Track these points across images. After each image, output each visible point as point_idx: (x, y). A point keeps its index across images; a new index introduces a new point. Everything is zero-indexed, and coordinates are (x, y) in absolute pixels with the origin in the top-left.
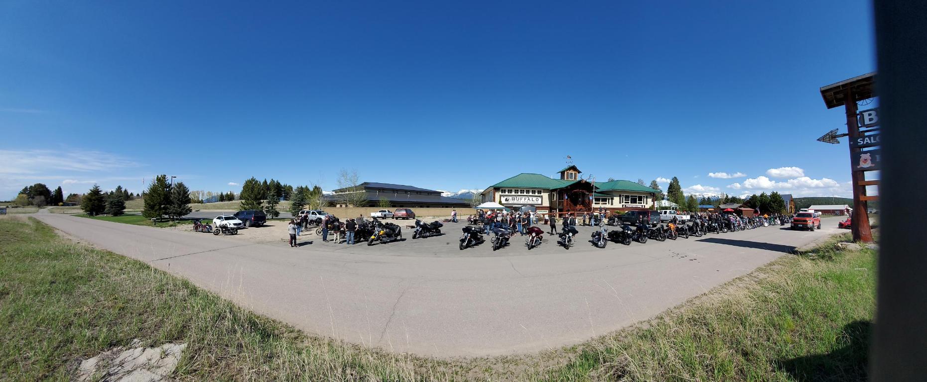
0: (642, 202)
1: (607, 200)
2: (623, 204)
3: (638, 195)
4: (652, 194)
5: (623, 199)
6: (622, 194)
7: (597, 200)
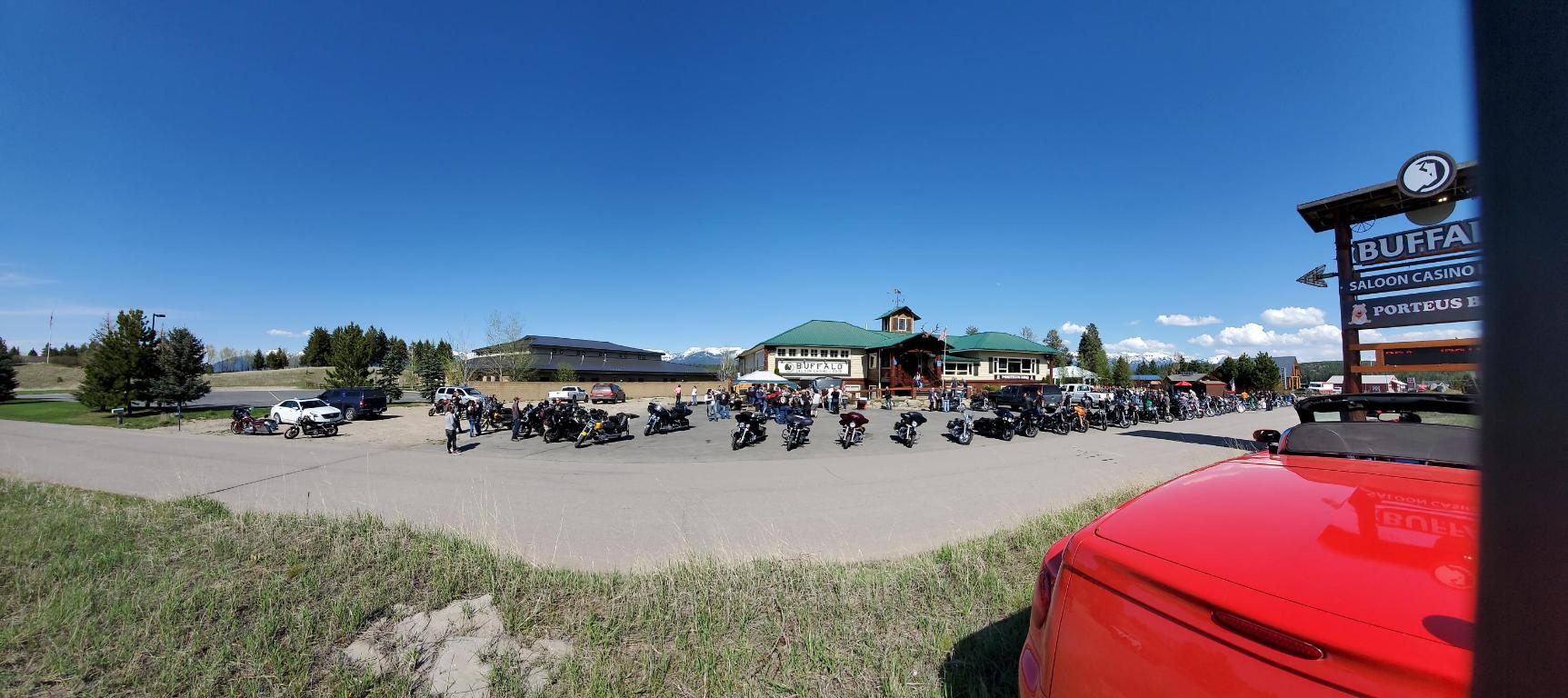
0: (1031, 370)
1: (968, 367)
2: (996, 374)
3: (1022, 358)
4: (1047, 356)
5: (995, 364)
6: (994, 357)
7: (950, 366)
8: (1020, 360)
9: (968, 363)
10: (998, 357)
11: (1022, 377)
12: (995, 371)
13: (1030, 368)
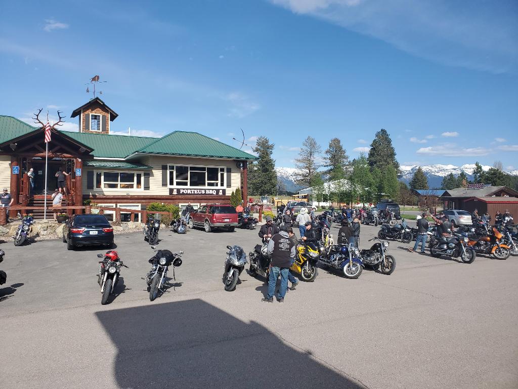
0: (219, 182)
1: (135, 178)
2: (172, 187)
3: (206, 167)
4: (240, 163)
5: (171, 173)
6: (168, 165)
7: (111, 177)
8: (204, 169)
9: (136, 173)
10: (175, 165)
11: (207, 192)
12: (171, 183)
13: (217, 180)
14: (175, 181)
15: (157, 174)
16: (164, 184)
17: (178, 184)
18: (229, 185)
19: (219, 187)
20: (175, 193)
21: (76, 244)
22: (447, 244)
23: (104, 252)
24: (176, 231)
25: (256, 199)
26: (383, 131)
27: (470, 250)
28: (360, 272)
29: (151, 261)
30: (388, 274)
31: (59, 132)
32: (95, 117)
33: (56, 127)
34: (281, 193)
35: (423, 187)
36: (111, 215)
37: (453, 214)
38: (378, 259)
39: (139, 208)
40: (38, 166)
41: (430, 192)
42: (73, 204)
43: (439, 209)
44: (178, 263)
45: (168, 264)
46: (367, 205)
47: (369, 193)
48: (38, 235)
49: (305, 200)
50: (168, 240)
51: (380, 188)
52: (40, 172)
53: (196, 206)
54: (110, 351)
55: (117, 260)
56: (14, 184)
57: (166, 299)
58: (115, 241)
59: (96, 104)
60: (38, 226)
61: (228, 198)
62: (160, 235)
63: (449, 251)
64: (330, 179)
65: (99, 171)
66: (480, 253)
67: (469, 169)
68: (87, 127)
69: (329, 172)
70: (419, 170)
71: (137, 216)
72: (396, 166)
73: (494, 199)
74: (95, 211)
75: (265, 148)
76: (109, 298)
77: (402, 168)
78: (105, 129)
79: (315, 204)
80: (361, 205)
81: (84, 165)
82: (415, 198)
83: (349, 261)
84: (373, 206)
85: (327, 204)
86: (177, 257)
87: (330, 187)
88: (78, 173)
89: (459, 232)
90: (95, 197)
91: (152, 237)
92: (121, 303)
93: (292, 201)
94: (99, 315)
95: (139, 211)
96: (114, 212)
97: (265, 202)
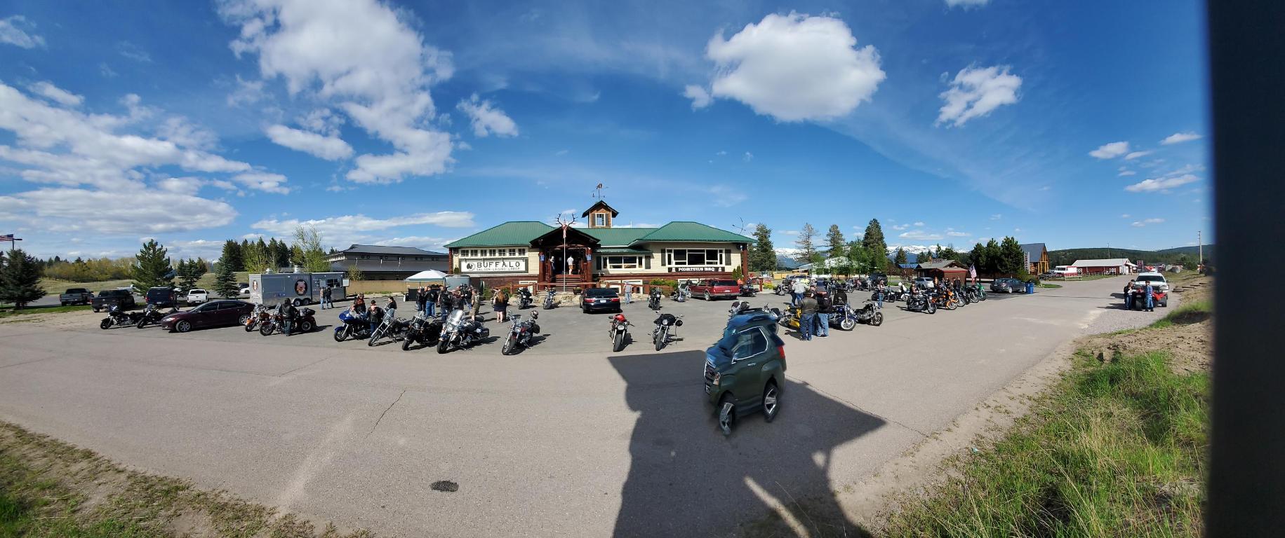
0: (718, 261)
1: (637, 260)
2: (670, 266)
3: (705, 249)
4: (740, 245)
5: (669, 256)
6: (666, 249)
7: (616, 260)
8: (703, 251)
9: (637, 256)
10: (673, 249)
11: (706, 269)
12: (670, 263)
13: (717, 259)
14: (673, 261)
15: (657, 257)
16: (663, 264)
17: (677, 263)
18: (729, 263)
19: (719, 265)
20: (674, 270)
21: (588, 309)
22: (919, 301)
23: (614, 315)
24: (676, 300)
25: (756, 274)
26: (875, 220)
27: (933, 305)
28: (855, 325)
29: (655, 322)
30: (878, 325)
31: (573, 229)
32: (601, 216)
33: (572, 226)
34: (780, 269)
35: (904, 262)
36: (617, 290)
37: (923, 280)
38: (870, 316)
39: (641, 283)
40: (558, 255)
41: (909, 266)
42: (585, 281)
43: (914, 277)
44: (679, 324)
45: (669, 325)
46: (863, 276)
47: (864, 267)
48: (560, 302)
49: (806, 274)
50: (668, 306)
51: (873, 264)
52: (560, 259)
53: (695, 281)
54: (622, 385)
55: (625, 321)
56: (541, 267)
57: (668, 349)
58: (622, 308)
59: (600, 206)
60: (560, 296)
61: (729, 274)
62: (662, 303)
63: (920, 307)
64: (831, 257)
65: (605, 256)
66: (939, 307)
67: (934, 250)
68: (594, 224)
69: (830, 251)
70: (901, 250)
71: (638, 289)
72: (885, 246)
73: (949, 269)
74: (603, 286)
75: (763, 234)
76: (620, 348)
77: (889, 248)
78: (608, 224)
79: (814, 276)
80: (857, 276)
81: (593, 252)
82: (899, 270)
83: (845, 318)
84: (868, 276)
85: (828, 276)
86: (678, 319)
87: (831, 263)
88: (589, 258)
89: (926, 293)
90: (602, 276)
91: (655, 305)
92: (629, 351)
93: (791, 274)
94: (610, 359)
95: (641, 286)
96: (619, 287)
97: (765, 276)
